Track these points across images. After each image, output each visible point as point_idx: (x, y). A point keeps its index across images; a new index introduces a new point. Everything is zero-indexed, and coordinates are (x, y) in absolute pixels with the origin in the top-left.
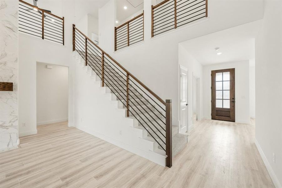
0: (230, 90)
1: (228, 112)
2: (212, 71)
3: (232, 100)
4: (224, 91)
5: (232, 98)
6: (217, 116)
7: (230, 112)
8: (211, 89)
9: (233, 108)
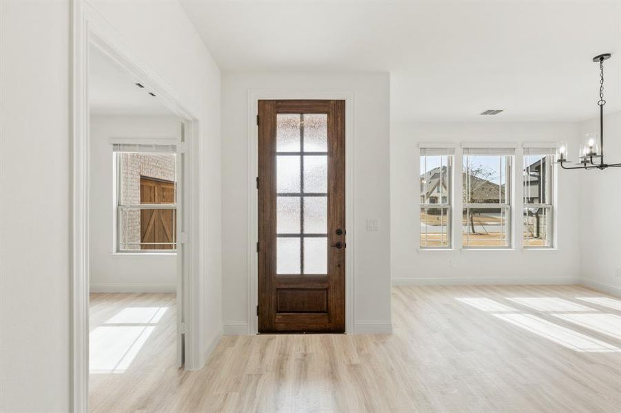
0: (328, 195)
1: (321, 289)
2: (262, 104)
3: (336, 239)
4: (305, 198)
5: (334, 231)
6: (279, 316)
7: (327, 289)
8: (258, 188)
9: (340, 273)
